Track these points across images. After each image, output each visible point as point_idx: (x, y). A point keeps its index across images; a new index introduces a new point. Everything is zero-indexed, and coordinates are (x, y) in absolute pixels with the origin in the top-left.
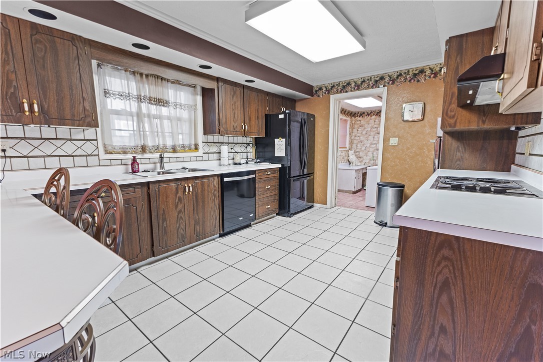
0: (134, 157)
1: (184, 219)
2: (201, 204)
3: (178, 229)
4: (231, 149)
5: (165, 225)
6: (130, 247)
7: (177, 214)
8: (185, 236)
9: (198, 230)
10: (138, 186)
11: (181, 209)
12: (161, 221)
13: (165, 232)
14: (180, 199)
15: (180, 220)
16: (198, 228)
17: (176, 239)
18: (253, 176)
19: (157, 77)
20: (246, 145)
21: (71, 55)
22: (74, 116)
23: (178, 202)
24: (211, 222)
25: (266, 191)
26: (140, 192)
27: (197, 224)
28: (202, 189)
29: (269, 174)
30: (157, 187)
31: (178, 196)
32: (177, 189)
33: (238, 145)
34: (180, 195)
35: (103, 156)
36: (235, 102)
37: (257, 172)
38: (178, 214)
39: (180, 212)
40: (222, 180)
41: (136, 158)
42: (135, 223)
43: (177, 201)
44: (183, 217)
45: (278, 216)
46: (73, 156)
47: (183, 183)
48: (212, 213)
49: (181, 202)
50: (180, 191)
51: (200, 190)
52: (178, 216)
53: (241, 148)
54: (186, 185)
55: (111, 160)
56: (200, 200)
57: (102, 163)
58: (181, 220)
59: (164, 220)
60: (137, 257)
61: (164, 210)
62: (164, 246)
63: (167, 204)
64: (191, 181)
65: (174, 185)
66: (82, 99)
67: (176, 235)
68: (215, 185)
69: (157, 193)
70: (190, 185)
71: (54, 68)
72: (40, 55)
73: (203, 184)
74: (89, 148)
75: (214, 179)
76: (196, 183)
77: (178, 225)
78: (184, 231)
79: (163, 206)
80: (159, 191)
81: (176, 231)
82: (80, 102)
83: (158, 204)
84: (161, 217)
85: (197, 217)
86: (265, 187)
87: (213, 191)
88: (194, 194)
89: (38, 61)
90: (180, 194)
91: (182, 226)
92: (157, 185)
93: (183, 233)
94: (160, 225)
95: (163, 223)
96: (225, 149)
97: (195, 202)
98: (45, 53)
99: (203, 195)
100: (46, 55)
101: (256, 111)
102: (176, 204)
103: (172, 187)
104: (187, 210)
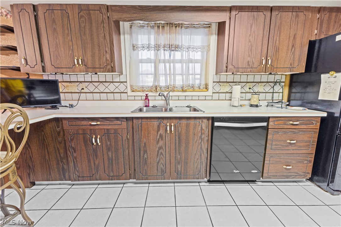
0: (147, 95)
1: (164, 155)
2: (184, 145)
3: (158, 163)
4: (250, 88)
5: (146, 157)
6: (117, 166)
7: (157, 149)
8: (164, 170)
9: (180, 169)
10: (124, 120)
11: (162, 146)
12: (142, 152)
13: (146, 163)
14: (161, 136)
15: (160, 155)
16: (179, 167)
17: (156, 171)
18: (265, 124)
19: (171, 25)
20: (272, 84)
21: (99, 21)
22: (100, 65)
23: (159, 139)
24: (196, 165)
25: (287, 146)
26: (126, 125)
27: (179, 163)
28: (187, 130)
29: (297, 125)
30: (140, 122)
31: (159, 133)
32: (159, 126)
33: (260, 84)
34: (162, 133)
35: (130, 93)
36: (254, 32)
37: (271, 120)
38: (159, 150)
39: (160, 148)
40: (213, 124)
41: (148, 95)
42: (121, 148)
43: (158, 137)
44: (164, 154)
45: (309, 183)
46: (114, 93)
47: (165, 121)
48: (197, 157)
49: (162, 139)
50: (161, 129)
51: (184, 132)
52: (158, 151)
53: (265, 88)
54: (168, 124)
55: (135, 96)
56: (183, 141)
57: (129, 98)
58: (162, 156)
59: (145, 152)
60: (122, 176)
61: (145, 143)
62: (144, 174)
63: (148, 139)
64: (174, 121)
65: (156, 123)
66: (105, 52)
67: (156, 167)
68: (204, 128)
69: (140, 128)
70: (173, 124)
71: (90, 33)
72: (83, 25)
73: (188, 126)
74: (122, 87)
75: (202, 121)
76: (180, 123)
77: (158, 159)
78: (164, 166)
79: (145, 140)
80: (141, 126)
81: (156, 164)
82: (104, 55)
83: (140, 137)
84: (142, 149)
85: (179, 157)
86: (286, 141)
87: (200, 134)
88: (177, 133)
89: (82, 30)
90: (162, 131)
91: (162, 161)
92: (140, 121)
93: (163, 168)
94: (142, 155)
95: (144, 154)
96: (237, 89)
97: (177, 142)
98: (85, 24)
99: (187, 137)
100: (86, 25)
101: (292, 38)
102: (157, 140)
103: (154, 124)
104: (169, 148)
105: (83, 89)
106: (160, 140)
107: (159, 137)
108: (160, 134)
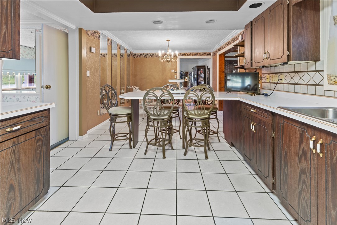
1: (309, 188)
5: (287, 173)
7: (299, 171)
10: (270, 114)
11: (305, 169)
12: (283, 163)
13: (286, 181)
15: (303, 184)
23: (301, 156)
26: (271, 120)
30: (282, 122)
32: (302, 136)
34: (305, 148)
35: (327, 86)
39: (303, 172)
46: (308, 85)
47: (311, 132)
49: (306, 159)
52: (300, 175)
55: (334, 91)
58: (305, 186)
59: (286, 164)
61: (286, 152)
62: (284, 195)
64: (325, 137)
65: (298, 129)
67: (298, 199)
74: (317, 78)
79: (286, 148)
80: (283, 127)
84: (283, 158)
88: (330, 161)
90: (305, 145)
92: (282, 120)
95: (285, 167)
102: (299, 156)
103: (296, 130)
104: (315, 180)
105: (282, 80)
106: (303, 158)
107: (302, 153)
108: (303, 148)
